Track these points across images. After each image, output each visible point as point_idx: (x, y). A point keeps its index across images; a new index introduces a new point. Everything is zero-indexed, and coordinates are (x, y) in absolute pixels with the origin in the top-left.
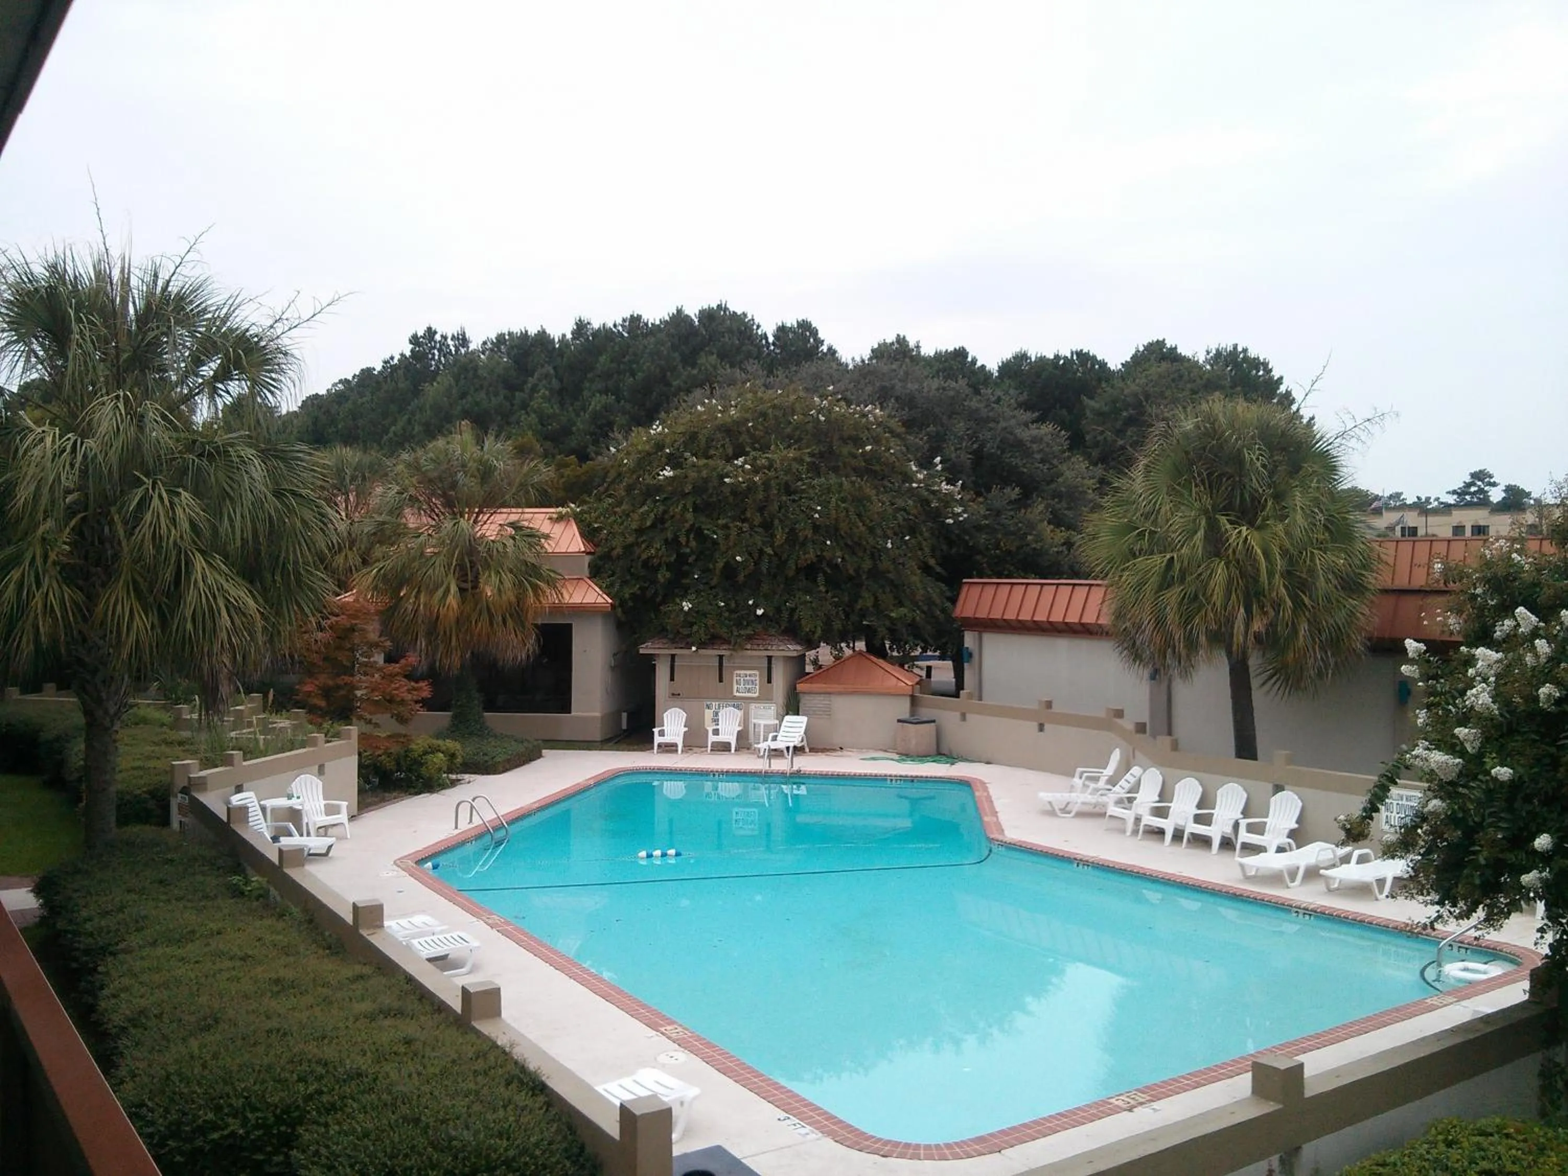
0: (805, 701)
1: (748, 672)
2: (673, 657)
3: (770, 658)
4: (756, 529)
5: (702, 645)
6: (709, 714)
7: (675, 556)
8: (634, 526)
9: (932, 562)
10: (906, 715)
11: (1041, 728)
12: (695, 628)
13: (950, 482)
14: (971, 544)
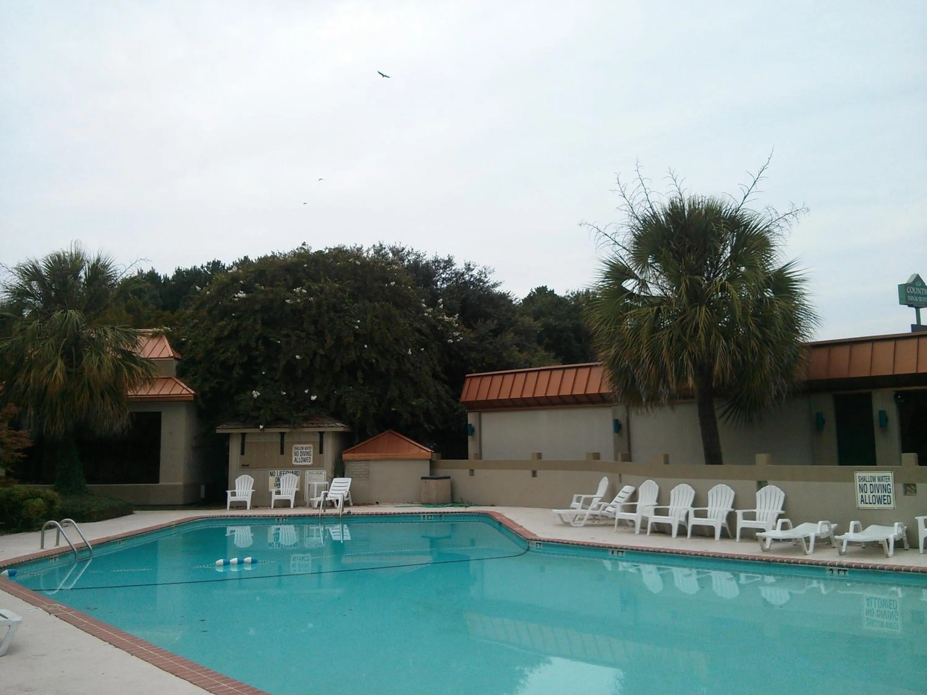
0: (350, 467)
1: (305, 446)
2: (244, 435)
3: (321, 434)
4: (311, 337)
5: (267, 425)
6: (272, 480)
7: (246, 357)
8: (214, 336)
9: (439, 369)
10: (427, 475)
11: (534, 474)
12: (262, 411)
13: (449, 315)
14: (465, 358)
